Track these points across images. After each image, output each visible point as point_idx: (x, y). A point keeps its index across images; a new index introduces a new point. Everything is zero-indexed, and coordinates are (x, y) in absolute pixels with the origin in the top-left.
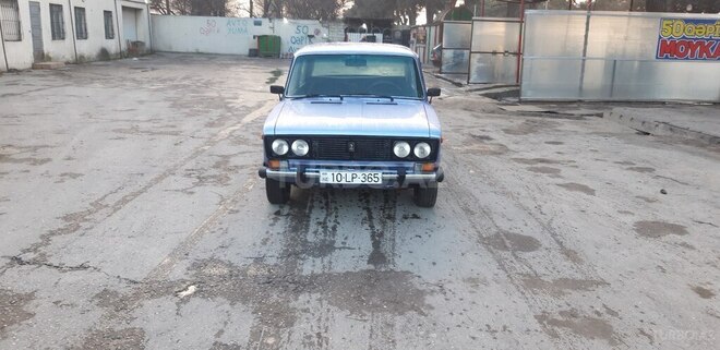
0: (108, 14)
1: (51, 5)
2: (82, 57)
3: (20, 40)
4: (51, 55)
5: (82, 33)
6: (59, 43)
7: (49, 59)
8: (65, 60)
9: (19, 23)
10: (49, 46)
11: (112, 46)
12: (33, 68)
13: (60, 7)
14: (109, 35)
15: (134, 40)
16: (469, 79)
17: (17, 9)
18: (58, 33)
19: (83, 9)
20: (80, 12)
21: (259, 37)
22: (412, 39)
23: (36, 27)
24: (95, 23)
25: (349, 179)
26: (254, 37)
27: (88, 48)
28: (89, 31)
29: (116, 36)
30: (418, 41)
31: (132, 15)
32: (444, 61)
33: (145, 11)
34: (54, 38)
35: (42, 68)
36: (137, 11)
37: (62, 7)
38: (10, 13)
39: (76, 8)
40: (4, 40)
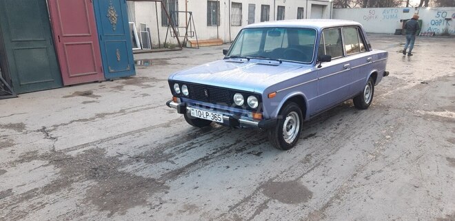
0: (300, 9)
1: (263, 5)
3: (241, 25)
9: (241, 16)
17: (241, 9)
18: (265, 19)
19: (284, 7)
20: (281, 8)
21: (405, 21)
23: (251, 18)
25: (205, 116)
26: (401, 21)
31: (320, 9)
33: (329, 7)
34: (262, 21)
36: (324, 7)
37: (269, 6)
38: (237, 11)
39: (278, 6)
40: (231, 25)
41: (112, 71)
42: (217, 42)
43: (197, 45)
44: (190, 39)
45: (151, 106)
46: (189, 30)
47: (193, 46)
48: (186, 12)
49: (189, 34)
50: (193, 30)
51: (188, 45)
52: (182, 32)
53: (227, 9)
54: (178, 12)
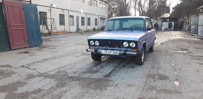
0: (96, 20)
1: (82, 17)
2: (89, 30)
3: (73, 25)
4: (81, 29)
5: (89, 24)
6: (83, 26)
7: (80, 30)
8: (84, 31)
9: (74, 21)
10: (81, 27)
11: (97, 27)
12: (76, 32)
13: (84, 18)
14: (96, 24)
15: (103, 26)
16: (197, 34)
17: (73, 18)
18: (83, 24)
19: (90, 18)
20: (89, 19)
22: (184, 23)
23: (78, 22)
24: (93, 22)
25: (109, 53)
27: (90, 28)
28: (91, 24)
29: (98, 25)
30: (186, 24)
31: (103, 20)
32: (191, 29)
33: (106, 19)
34: (82, 25)
35: (78, 32)
36: (104, 19)
37: (84, 17)
38: (71, 19)
39: (88, 18)
40: (70, 25)
41: (32, 42)
42: (65, 32)
43: (57, 33)
44: (53, 31)
45: (65, 55)
46: (53, 26)
47: (54, 34)
48: (51, 18)
49: (53, 28)
50: (55, 26)
51: (52, 33)
52: (49, 28)
53: (68, 18)
54: (47, 18)
